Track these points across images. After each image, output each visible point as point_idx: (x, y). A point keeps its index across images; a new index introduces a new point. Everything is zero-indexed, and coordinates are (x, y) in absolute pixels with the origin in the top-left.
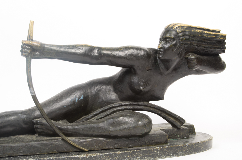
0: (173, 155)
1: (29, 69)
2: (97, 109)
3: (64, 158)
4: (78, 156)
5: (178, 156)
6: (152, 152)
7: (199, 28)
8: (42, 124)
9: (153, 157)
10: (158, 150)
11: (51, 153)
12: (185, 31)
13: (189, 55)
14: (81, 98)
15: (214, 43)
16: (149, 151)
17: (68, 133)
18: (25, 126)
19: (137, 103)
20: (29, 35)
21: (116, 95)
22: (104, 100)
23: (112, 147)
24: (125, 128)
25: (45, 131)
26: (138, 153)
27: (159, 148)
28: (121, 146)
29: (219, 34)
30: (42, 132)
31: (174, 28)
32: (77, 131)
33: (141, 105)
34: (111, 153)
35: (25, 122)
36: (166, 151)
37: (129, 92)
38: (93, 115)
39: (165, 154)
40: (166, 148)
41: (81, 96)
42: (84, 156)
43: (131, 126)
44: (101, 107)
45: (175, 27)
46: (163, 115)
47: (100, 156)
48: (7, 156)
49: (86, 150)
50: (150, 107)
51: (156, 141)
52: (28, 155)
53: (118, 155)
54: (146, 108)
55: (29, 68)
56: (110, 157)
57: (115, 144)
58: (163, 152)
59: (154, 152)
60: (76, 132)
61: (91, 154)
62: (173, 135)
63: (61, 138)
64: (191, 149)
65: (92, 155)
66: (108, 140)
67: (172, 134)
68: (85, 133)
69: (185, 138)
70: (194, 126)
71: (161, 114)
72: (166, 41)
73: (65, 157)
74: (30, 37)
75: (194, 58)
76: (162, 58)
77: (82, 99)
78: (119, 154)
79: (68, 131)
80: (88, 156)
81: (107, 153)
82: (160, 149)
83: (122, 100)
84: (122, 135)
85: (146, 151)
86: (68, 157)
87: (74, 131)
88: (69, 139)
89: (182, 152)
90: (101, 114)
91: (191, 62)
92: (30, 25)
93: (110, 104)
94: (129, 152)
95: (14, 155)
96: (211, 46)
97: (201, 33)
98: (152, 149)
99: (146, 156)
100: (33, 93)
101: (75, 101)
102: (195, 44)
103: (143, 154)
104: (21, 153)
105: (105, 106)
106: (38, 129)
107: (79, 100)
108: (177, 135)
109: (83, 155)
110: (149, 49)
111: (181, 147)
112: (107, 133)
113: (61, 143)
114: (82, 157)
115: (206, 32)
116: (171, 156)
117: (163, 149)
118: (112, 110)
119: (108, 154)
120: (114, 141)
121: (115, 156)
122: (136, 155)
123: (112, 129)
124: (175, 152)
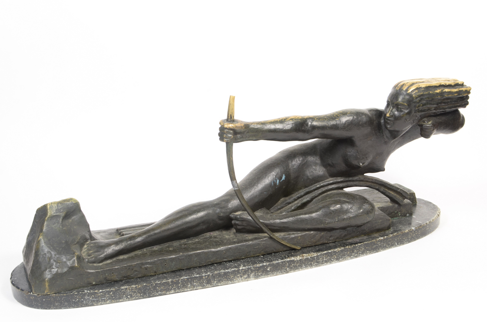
0: (398, 244)
2: (301, 189)
3: (278, 263)
4: (293, 258)
5: (403, 244)
6: (375, 244)
7: (438, 85)
8: (243, 220)
9: (376, 250)
10: (381, 241)
11: (258, 255)
12: (422, 95)
13: (424, 122)
14: (282, 178)
15: (455, 101)
16: (371, 243)
17: (275, 228)
18: (220, 222)
19: (350, 179)
20: (230, 115)
21: (324, 169)
22: (310, 177)
23: (327, 242)
24: (345, 219)
25: (246, 228)
26: (359, 248)
27: (382, 238)
28: (337, 238)
29: (462, 90)
30: (242, 229)
31: (408, 92)
32: (286, 226)
33: (356, 181)
34: (330, 251)
35: (220, 218)
36: (390, 241)
37: (342, 167)
38: (296, 198)
39: (389, 245)
40: (390, 238)
42: (300, 258)
43: (352, 216)
44: (306, 187)
45: (410, 91)
46: (382, 189)
47: (318, 256)
48: (210, 263)
49: (298, 248)
50: (367, 181)
51: (377, 227)
52: (233, 260)
53: (337, 253)
54: (362, 183)
56: (328, 256)
57: (331, 237)
58: (387, 242)
59: (377, 244)
60: (284, 227)
61: (307, 255)
62: (393, 214)
63: (266, 235)
64: (418, 234)
65: (309, 255)
66: (322, 234)
67: (392, 212)
68: (296, 226)
69: (408, 215)
70: (414, 194)
71: (380, 189)
72: (398, 108)
73: (279, 261)
74: (231, 117)
75: (431, 126)
76: (391, 129)
78: (338, 251)
79: (274, 226)
80: (305, 258)
81: (325, 252)
82: (384, 239)
83: (332, 175)
84: (340, 227)
85: (368, 243)
86: (282, 261)
87: (282, 226)
88: (277, 237)
89: (409, 239)
90: (306, 196)
91: (427, 130)
92: (230, 101)
93: (317, 183)
94: (350, 247)
95: (217, 262)
96: (451, 105)
97: (442, 93)
98: (374, 240)
99: (368, 250)
102: (433, 109)
103: (365, 248)
104: (225, 258)
105: (311, 185)
106: (239, 225)
108: (398, 212)
109: (298, 257)
110: (370, 110)
111: (408, 233)
112: (322, 226)
113: (270, 242)
114: (298, 259)
115: (447, 90)
116: (396, 246)
117: (387, 239)
118: (320, 191)
119: (327, 253)
120: (329, 234)
121: (334, 255)
122: (357, 250)
123: (328, 220)
124: (401, 240)
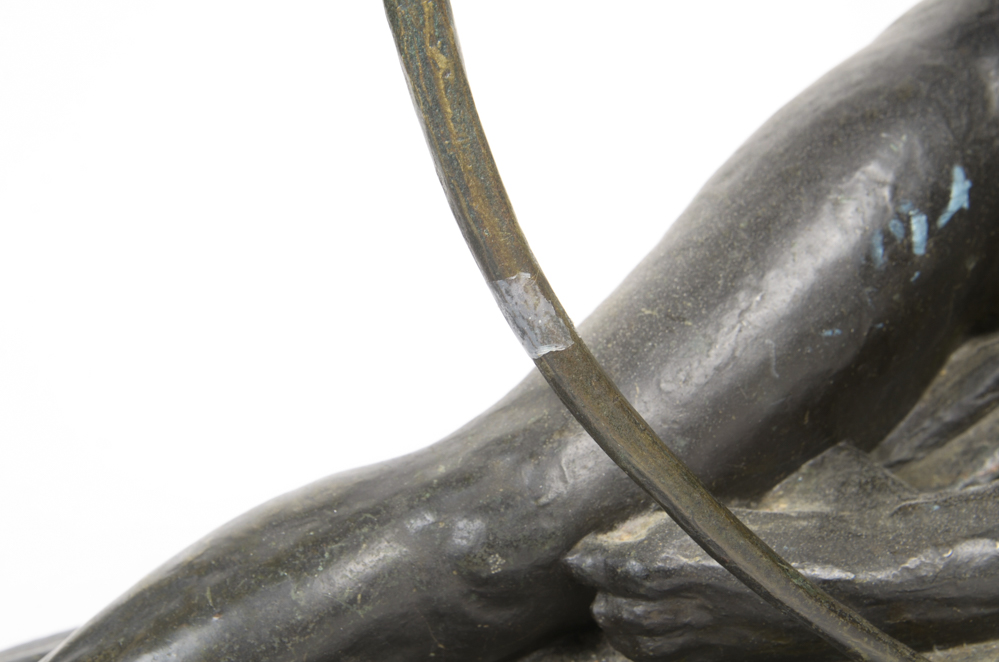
1: (442, 61)
14: (945, 197)
41: (949, 181)
55: (432, 50)
77: (960, 212)
100: (547, 337)
101: (910, 246)
107: (941, 231)
